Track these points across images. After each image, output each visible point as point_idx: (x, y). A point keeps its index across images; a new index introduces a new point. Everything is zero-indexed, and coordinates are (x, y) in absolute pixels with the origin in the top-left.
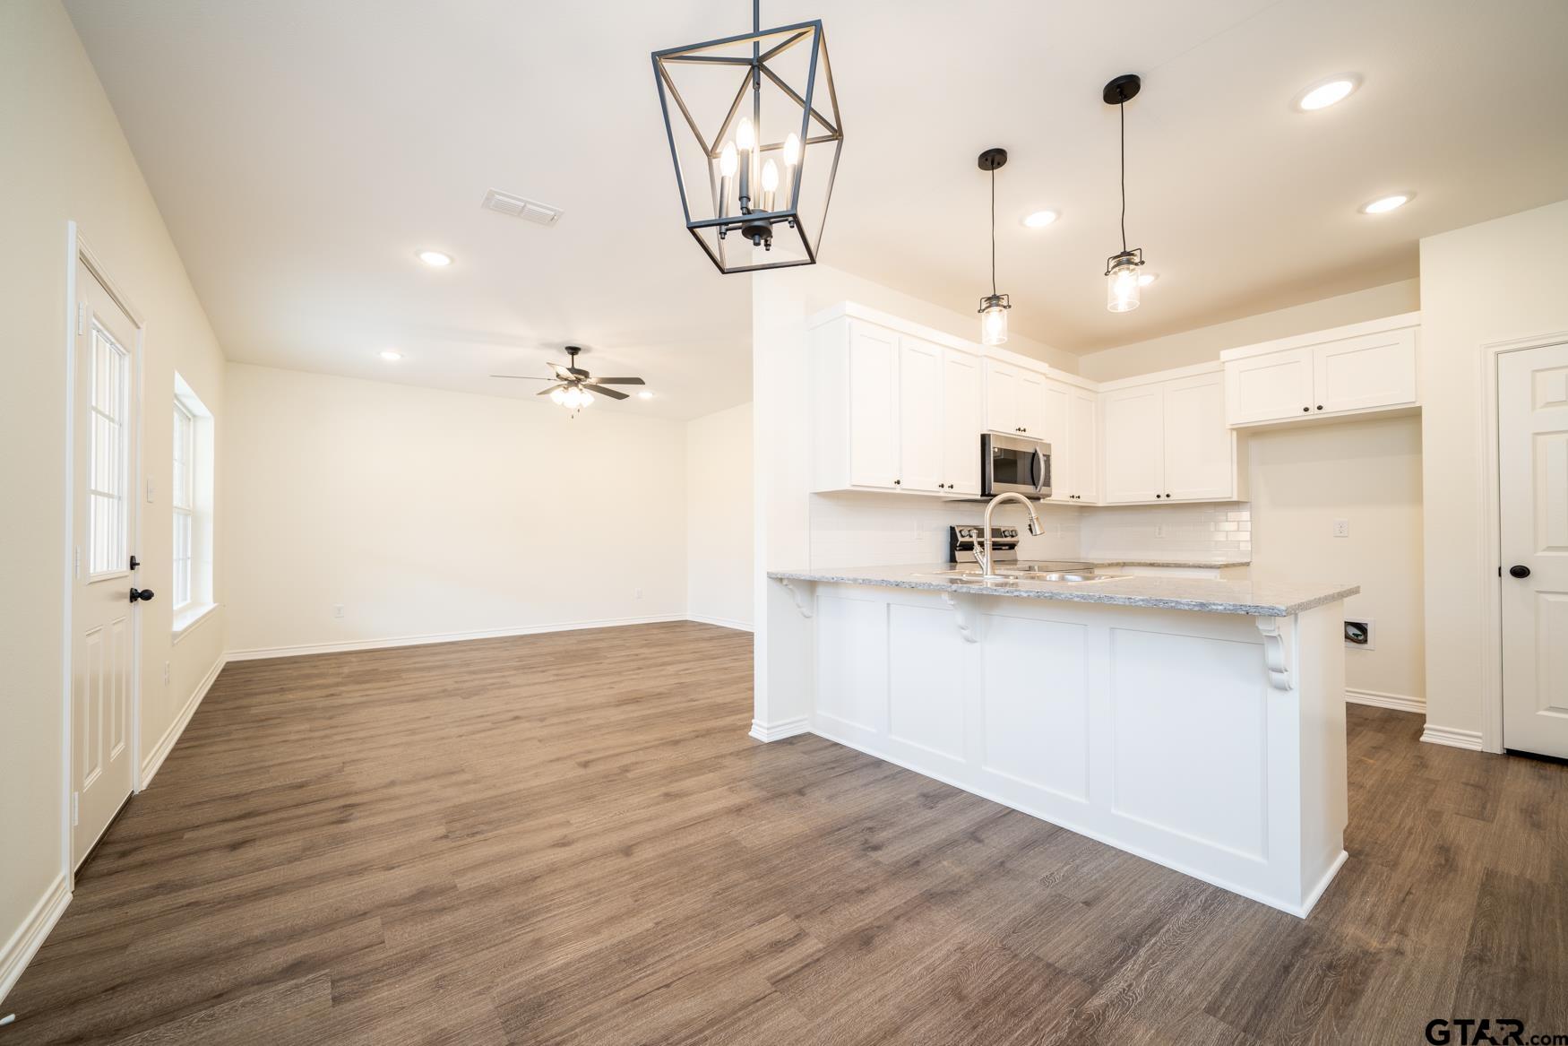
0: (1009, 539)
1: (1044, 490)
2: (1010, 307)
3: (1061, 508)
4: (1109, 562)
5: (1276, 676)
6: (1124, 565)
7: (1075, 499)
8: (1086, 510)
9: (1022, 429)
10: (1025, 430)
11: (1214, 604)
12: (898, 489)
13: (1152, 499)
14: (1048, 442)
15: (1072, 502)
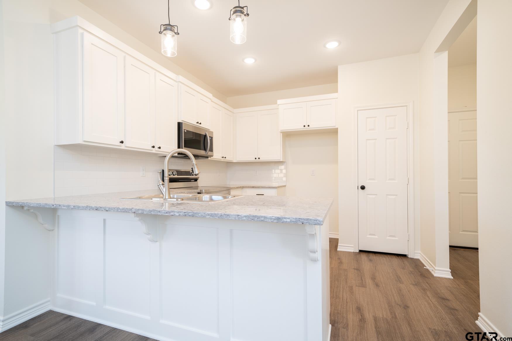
0: (194, 177)
1: (210, 153)
2: (178, 34)
3: (217, 163)
4: (237, 186)
5: (312, 255)
6: (243, 187)
7: (224, 158)
8: (229, 164)
9: (199, 123)
10: (201, 124)
11: (285, 218)
12: (123, 147)
13: (253, 159)
14: (212, 131)
15: (223, 160)
